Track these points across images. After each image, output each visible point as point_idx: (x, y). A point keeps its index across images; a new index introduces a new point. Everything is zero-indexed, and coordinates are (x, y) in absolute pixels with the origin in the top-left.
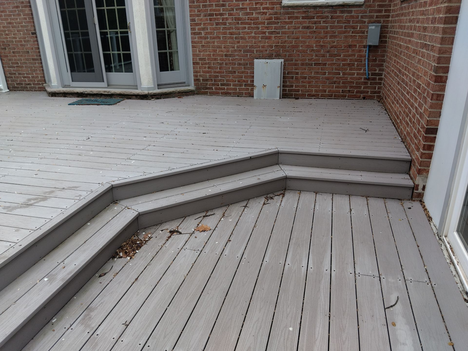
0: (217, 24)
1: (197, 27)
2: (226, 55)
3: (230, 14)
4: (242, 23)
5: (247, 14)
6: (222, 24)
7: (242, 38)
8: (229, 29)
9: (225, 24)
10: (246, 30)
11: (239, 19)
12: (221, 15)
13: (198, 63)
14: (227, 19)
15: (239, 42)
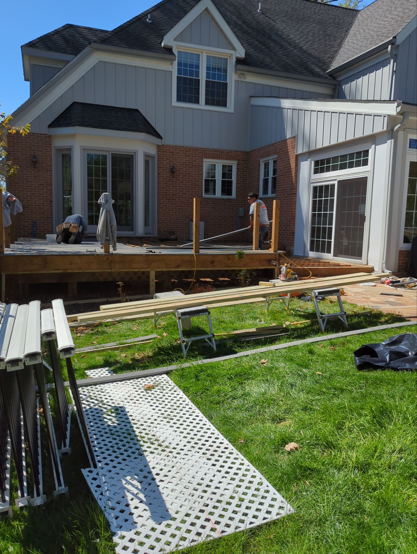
0: (172, 204)
1: (161, 205)
2: (176, 219)
3: (178, 200)
4: (184, 204)
5: (187, 200)
6: (174, 204)
7: (184, 211)
8: (178, 206)
9: (176, 204)
10: (187, 208)
11: (183, 202)
12: (174, 199)
13: (161, 223)
14: (177, 202)
15: (182, 213)
